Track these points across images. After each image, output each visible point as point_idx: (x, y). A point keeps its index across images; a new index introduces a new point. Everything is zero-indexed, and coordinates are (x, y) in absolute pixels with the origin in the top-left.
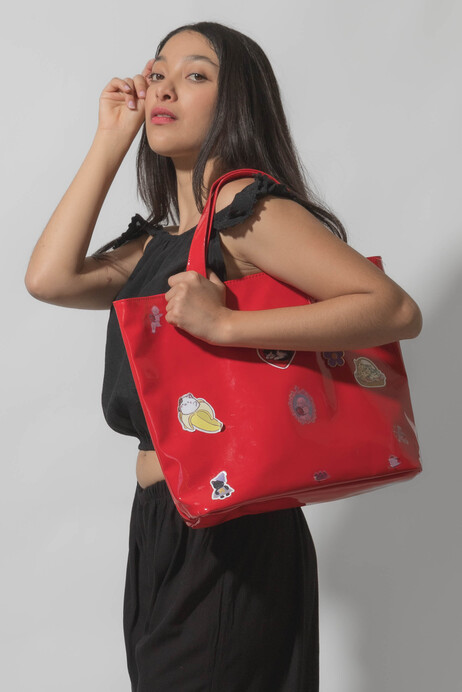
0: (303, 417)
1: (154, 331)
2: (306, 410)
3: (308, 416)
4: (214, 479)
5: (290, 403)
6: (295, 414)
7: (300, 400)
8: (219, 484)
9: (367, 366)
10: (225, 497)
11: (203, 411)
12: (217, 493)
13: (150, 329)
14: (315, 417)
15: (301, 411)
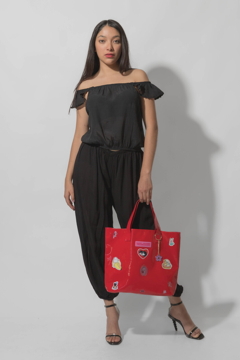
0: (143, 274)
1: (114, 238)
2: (144, 272)
3: (145, 274)
4: (115, 283)
5: (141, 269)
6: (141, 272)
7: (144, 269)
8: (115, 285)
9: (167, 262)
10: (115, 289)
11: (118, 263)
12: (114, 287)
13: (113, 237)
14: (146, 274)
15: (143, 272)
